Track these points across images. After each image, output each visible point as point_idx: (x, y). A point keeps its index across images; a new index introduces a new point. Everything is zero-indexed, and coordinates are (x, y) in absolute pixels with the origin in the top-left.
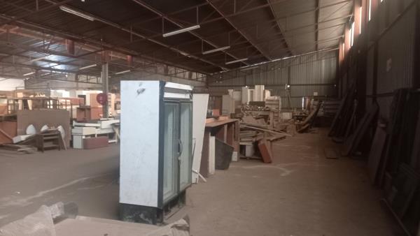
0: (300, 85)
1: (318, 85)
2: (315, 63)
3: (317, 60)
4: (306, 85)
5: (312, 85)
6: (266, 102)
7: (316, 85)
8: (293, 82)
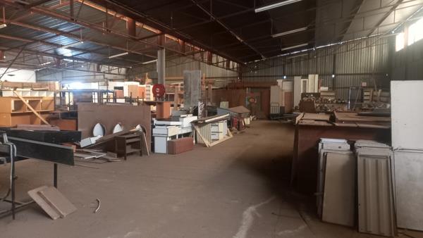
0: (347, 74)
1: (367, 74)
2: (364, 50)
3: (367, 47)
4: (354, 74)
5: (360, 74)
6: (322, 94)
7: (365, 74)
8: (339, 71)
